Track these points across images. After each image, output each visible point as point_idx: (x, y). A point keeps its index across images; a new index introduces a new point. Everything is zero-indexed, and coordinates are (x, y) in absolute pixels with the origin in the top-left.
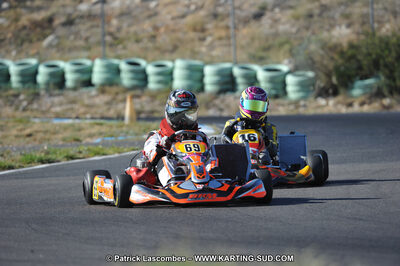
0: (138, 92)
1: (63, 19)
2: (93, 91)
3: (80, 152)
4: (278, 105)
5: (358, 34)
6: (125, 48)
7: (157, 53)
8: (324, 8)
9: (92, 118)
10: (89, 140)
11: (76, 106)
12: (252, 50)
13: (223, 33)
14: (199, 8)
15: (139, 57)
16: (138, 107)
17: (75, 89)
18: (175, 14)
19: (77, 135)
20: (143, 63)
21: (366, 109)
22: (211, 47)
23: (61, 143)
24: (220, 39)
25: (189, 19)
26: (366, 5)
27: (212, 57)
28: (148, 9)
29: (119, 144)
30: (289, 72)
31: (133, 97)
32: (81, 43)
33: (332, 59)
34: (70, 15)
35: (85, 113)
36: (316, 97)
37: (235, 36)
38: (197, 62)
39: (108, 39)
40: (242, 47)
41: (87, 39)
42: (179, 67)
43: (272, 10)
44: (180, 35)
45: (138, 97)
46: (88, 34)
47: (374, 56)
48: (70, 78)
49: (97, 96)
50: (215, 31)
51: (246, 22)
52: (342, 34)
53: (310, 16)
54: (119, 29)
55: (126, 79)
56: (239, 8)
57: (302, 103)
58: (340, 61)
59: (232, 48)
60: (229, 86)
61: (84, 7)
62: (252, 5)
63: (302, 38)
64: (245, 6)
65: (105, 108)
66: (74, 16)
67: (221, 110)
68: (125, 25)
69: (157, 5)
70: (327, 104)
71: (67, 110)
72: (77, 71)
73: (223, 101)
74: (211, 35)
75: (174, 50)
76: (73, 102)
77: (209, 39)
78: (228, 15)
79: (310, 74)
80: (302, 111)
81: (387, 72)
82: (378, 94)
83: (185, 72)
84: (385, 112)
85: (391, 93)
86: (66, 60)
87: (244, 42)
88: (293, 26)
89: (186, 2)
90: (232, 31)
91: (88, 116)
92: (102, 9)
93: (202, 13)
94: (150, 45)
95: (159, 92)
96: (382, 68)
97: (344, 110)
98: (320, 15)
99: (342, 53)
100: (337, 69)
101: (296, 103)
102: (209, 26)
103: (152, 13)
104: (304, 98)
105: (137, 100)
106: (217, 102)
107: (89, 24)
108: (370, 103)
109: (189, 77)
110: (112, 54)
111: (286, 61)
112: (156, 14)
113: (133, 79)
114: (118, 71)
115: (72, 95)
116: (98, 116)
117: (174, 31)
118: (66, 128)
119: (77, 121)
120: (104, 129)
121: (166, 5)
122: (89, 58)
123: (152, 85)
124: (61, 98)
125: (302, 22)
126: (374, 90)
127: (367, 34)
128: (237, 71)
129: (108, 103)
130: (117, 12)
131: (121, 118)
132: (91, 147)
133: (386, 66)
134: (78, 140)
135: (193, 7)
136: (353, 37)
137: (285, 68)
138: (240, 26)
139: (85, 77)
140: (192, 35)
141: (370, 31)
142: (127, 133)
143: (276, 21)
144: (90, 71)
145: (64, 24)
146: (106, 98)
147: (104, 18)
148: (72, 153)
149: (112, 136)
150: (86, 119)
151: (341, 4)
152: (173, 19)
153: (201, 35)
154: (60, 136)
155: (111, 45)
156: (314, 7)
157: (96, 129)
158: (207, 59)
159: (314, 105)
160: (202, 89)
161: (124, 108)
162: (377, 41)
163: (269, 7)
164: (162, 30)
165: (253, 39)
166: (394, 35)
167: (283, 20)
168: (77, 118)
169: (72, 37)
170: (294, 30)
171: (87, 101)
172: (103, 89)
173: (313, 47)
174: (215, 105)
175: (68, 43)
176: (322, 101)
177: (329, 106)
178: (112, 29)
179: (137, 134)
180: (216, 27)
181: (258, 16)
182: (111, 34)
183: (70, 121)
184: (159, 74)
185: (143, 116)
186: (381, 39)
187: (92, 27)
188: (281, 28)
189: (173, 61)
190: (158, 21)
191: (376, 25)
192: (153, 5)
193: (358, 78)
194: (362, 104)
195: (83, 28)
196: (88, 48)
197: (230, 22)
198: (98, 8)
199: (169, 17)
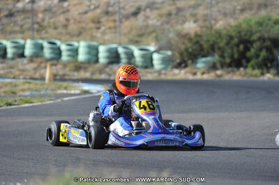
0: (55, 62)
1: (6, 13)
2: (25, 61)
3: (15, 101)
4: (148, 72)
5: (201, 27)
6: (47, 32)
7: (68, 37)
8: (179, 10)
9: (24, 78)
10: (21, 93)
11: (14, 71)
12: (131, 36)
13: (112, 24)
14: (96, 7)
15: (56, 39)
16: (55, 72)
17: (13, 59)
18: (81, 11)
19: (14, 89)
20: (58, 43)
21: (206, 77)
22: (104, 33)
23: (3, 94)
24: (110, 28)
25: (90, 15)
26: (207, 8)
27: (104, 40)
28: (63, 7)
29: (41, 96)
30: (155, 51)
31: (52, 65)
32: (17, 28)
33: (184, 43)
34: (10, 10)
35: (19, 75)
36: (172, 68)
37: (120, 26)
38: (94, 43)
39: (36, 26)
40: (125, 34)
41: (21, 26)
42: (82, 47)
43: (145, 10)
44: (83, 25)
45: (55, 65)
46: (22, 23)
47: (211, 42)
48: (10, 52)
49: (28, 63)
50: (107, 23)
51: (127, 17)
52: (190, 27)
53: (170, 14)
54: (43, 20)
55: (47, 53)
56: (123, 8)
57: (163, 72)
58: (189, 45)
59: (118, 35)
60: (115, 60)
61: (20, 5)
62: (132, 7)
63: (164, 29)
64: (127, 7)
65: (33, 72)
66: (13, 11)
67: (110, 75)
68: (47, 18)
69: (69, 5)
70: (180, 73)
71: (8, 73)
72: (14, 47)
73: (111, 69)
74: (104, 25)
75: (79, 35)
76: (12, 67)
77: (103, 28)
78: (115, 13)
79: (169, 53)
80: (163, 77)
81: (220, 53)
82: (213, 67)
83: (86, 50)
84: (217, 79)
85: (222, 66)
86: (7, 40)
87: (126, 31)
88: (158, 21)
89: (88, 3)
90: (118, 23)
91: (22, 77)
92: (32, 7)
93: (98, 11)
94: (64, 31)
95: (69, 62)
96: (216, 50)
97: (191, 77)
98: (176, 14)
99: (190, 39)
100: (186, 50)
101: (159, 72)
102: (103, 20)
103: (65, 10)
104: (164, 69)
105: (54, 67)
106: (107, 70)
107: (23, 16)
108: (208, 73)
109: (89, 53)
110: (38, 36)
111: (153, 44)
112: (68, 11)
113: (52, 53)
114: (42, 48)
115: (11, 63)
116: (28, 77)
117: (80, 22)
118: (6, 85)
119: (14, 80)
120: (32, 86)
121: (75, 5)
122: (23, 38)
123: (65, 57)
124: (4, 65)
125: (164, 19)
126: (211, 65)
127: (207, 27)
128: (121, 50)
129: (35, 69)
130: (42, 9)
131: (43, 78)
132: (22, 98)
133: (219, 48)
134: (14, 93)
135: (92, 7)
136: (198, 29)
137: (152, 48)
138: (123, 20)
139: (20, 51)
140: (92, 25)
141: (209, 25)
142: (47, 89)
143: (147, 17)
144: (23, 47)
145: (7, 16)
146: (33, 65)
147: (33, 12)
148: (10, 101)
149: (37, 91)
150: (19, 79)
151: (190, 7)
152: (80, 14)
153: (98, 25)
154: (3, 90)
155: (38, 31)
156: (173, 9)
157: (27, 86)
158: (101, 41)
159: (171, 73)
160: (97, 61)
161: (45, 72)
162: (213, 32)
163: (143, 8)
164: (72, 21)
165: (131, 29)
166: (225, 28)
167: (152, 16)
168: (14, 78)
169: (12, 25)
170: (159, 24)
171: (21, 67)
172: (32, 59)
173: (171, 35)
174: (105, 72)
175: (9, 28)
176: (176, 71)
177: (181, 74)
178: (39, 20)
179: (53, 90)
180: (108, 21)
181: (136, 14)
182: (38, 23)
183: (9, 80)
184: (69, 50)
185: (58, 77)
186: (216, 32)
187: (25, 18)
188: (150, 22)
189: (78, 42)
190: (69, 15)
191: (213, 22)
192: (66, 4)
193: (200, 56)
194: (203, 73)
195: (19, 19)
196: (22, 32)
197: (117, 17)
198: (29, 6)
199: (76, 13)
